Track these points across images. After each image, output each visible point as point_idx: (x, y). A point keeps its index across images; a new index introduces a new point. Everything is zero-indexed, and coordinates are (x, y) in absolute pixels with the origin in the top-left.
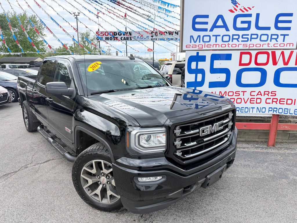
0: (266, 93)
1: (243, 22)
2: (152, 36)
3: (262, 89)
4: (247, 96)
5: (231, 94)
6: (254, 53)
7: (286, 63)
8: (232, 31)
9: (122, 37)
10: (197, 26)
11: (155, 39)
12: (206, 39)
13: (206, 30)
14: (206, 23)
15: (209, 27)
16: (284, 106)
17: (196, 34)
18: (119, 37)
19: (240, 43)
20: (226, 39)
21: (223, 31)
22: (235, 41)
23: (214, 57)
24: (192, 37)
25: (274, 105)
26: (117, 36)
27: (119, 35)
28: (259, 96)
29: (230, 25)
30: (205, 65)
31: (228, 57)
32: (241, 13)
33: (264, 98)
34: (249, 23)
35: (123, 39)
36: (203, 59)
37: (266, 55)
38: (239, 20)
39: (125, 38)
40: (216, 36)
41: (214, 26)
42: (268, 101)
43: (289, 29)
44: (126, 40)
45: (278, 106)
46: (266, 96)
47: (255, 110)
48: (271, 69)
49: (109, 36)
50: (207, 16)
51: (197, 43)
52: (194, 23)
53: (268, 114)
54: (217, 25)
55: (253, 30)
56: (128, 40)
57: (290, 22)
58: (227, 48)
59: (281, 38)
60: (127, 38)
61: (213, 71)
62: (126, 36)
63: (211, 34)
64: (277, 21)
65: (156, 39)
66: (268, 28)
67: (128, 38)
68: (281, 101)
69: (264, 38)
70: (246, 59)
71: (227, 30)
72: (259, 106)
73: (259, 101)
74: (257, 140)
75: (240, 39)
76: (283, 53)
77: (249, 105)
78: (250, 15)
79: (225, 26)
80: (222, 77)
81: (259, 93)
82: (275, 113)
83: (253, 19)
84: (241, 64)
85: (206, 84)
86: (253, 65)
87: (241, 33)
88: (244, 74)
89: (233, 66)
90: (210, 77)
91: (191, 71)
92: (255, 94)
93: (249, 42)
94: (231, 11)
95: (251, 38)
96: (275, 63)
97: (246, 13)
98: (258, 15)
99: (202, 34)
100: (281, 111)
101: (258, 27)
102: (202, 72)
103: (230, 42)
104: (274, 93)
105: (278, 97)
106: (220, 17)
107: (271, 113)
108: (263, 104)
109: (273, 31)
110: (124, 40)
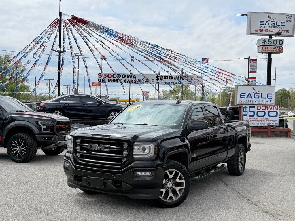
0: (266, 119)
1: (257, 96)
2: (157, 80)
3: (264, 117)
4: (260, 120)
5: (255, 119)
6: (261, 106)
7: (271, 110)
8: (253, 99)
9: (126, 80)
10: (242, 97)
11: (160, 82)
12: (245, 101)
13: (245, 98)
14: (245, 96)
15: (246, 97)
16: (272, 123)
17: (241, 99)
18: (123, 80)
19: (256, 102)
20: (252, 101)
21: (250, 98)
22: (255, 102)
23: (250, 107)
24: (240, 100)
25: (269, 123)
26: (121, 78)
27: (123, 77)
28: (264, 120)
29: (253, 97)
30: (247, 110)
31: (254, 107)
32: (256, 93)
33: (265, 120)
34: (259, 96)
35: (126, 81)
36: (247, 108)
37: (265, 107)
38: (256, 95)
39: (129, 80)
40: (248, 100)
41: (248, 97)
42: (267, 121)
43: (272, 98)
44: (130, 83)
45: (270, 123)
46: (266, 120)
47: (263, 124)
48: (267, 111)
49: (112, 78)
50: (245, 94)
51: (242, 102)
52: (241, 95)
53: (267, 125)
54: (249, 96)
55: (260, 98)
56: (132, 82)
57: (272, 96)
58: (252, 104)
59: (269, 101)
60: (131, 80)
61: (250, 111)
62: (130, 79)
63: (247, 99)
64: (268, 96)
65: (162, 83)
66: (265, 98)
67: (133, 81)
68: (271, 121)
69: (264, 101)
70: (259, 108)
71: (252, 98)
72: (264, 123)
73: (264, 121)
74: (265, 135)
75: (256, 101)
76: (269, 106)
77: (261, 122)
78: (259, 94)
79: (251, 97)
80: (252, 113)
81: (264, 119)
82: (269, 125)
83: (260, 95)
84: (258, 110)
85: (248, 115)
86: (261, 110)
87: (256, 99)
88: (259, 113)
89: (255, 110)
90: (249, 113)
91: (244, 111)
92: (263, 119)
93: (259, 102)
94: (253, 92)
95: (260, 101)
96: (268, 109)
97: (257, 93)
98: (261, 94)
99: (243, 99)
100: (271, 124)
101: (261, 98)
102: (247, 111)
103: (253, 102)
104: (268, 119)
105: (270, 120)
106: (249, 94)
107: (268, 125)
108: (265, 122)
109: (267, 99)
110: (128, 82)
